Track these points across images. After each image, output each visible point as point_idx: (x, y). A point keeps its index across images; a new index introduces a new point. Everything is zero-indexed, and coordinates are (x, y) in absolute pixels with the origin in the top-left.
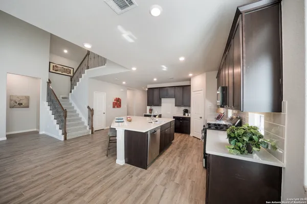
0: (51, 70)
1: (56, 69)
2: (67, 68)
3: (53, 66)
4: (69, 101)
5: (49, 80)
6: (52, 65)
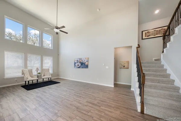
0: (144, 37)
1: (148, 34)
2: (160, 29)
3: (146, 33)
4: (161, 63)
5: (138, 45)
6: (144, 33)
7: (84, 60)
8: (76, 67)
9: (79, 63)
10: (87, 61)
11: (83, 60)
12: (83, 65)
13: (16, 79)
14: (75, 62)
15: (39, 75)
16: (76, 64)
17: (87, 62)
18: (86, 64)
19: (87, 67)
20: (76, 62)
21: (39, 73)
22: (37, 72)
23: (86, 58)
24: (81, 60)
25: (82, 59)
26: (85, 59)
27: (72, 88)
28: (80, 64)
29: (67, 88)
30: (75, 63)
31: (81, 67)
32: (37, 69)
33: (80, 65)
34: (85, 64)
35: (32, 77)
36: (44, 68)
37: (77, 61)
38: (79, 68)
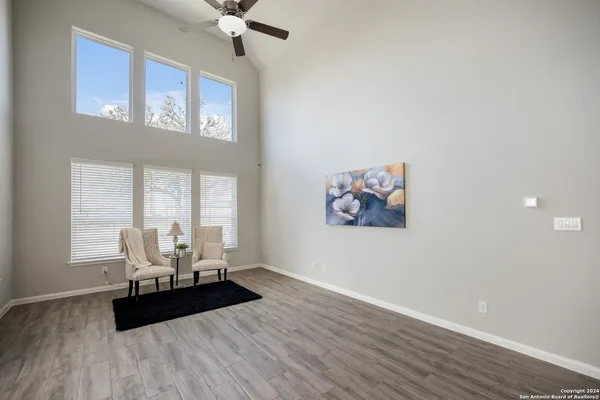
7: (381, 182)
8: (333, 220)
9: (350, 197)
10: (396, 187)
11: (374, 181)
12: (375, 208)
13: (105, 268)
14: (328, 195)
15: (181, 253)
16: (336, 205)
17: (398, 192)
18: (394, 199)
19: (397, 217)
20: (336, 192)
21: (182, 247)
22: (176, 239)
23: (389, 170)
24: (359, 183)
25: (368, 174)
26: (382, 173)
27: (318, 351)
28: (357, 203)
29: (288, 346)
30: (331, 200)
31: (363, 221)
32: (176, 230)
33: (355, 211)
34: (384, 202)
35: (154, 264)
36: (204, 223)
37: (342, 187)
38: (350, 223)
